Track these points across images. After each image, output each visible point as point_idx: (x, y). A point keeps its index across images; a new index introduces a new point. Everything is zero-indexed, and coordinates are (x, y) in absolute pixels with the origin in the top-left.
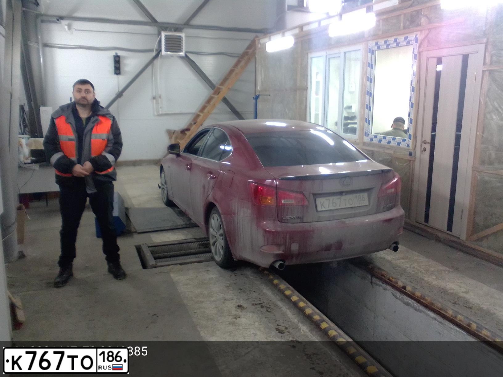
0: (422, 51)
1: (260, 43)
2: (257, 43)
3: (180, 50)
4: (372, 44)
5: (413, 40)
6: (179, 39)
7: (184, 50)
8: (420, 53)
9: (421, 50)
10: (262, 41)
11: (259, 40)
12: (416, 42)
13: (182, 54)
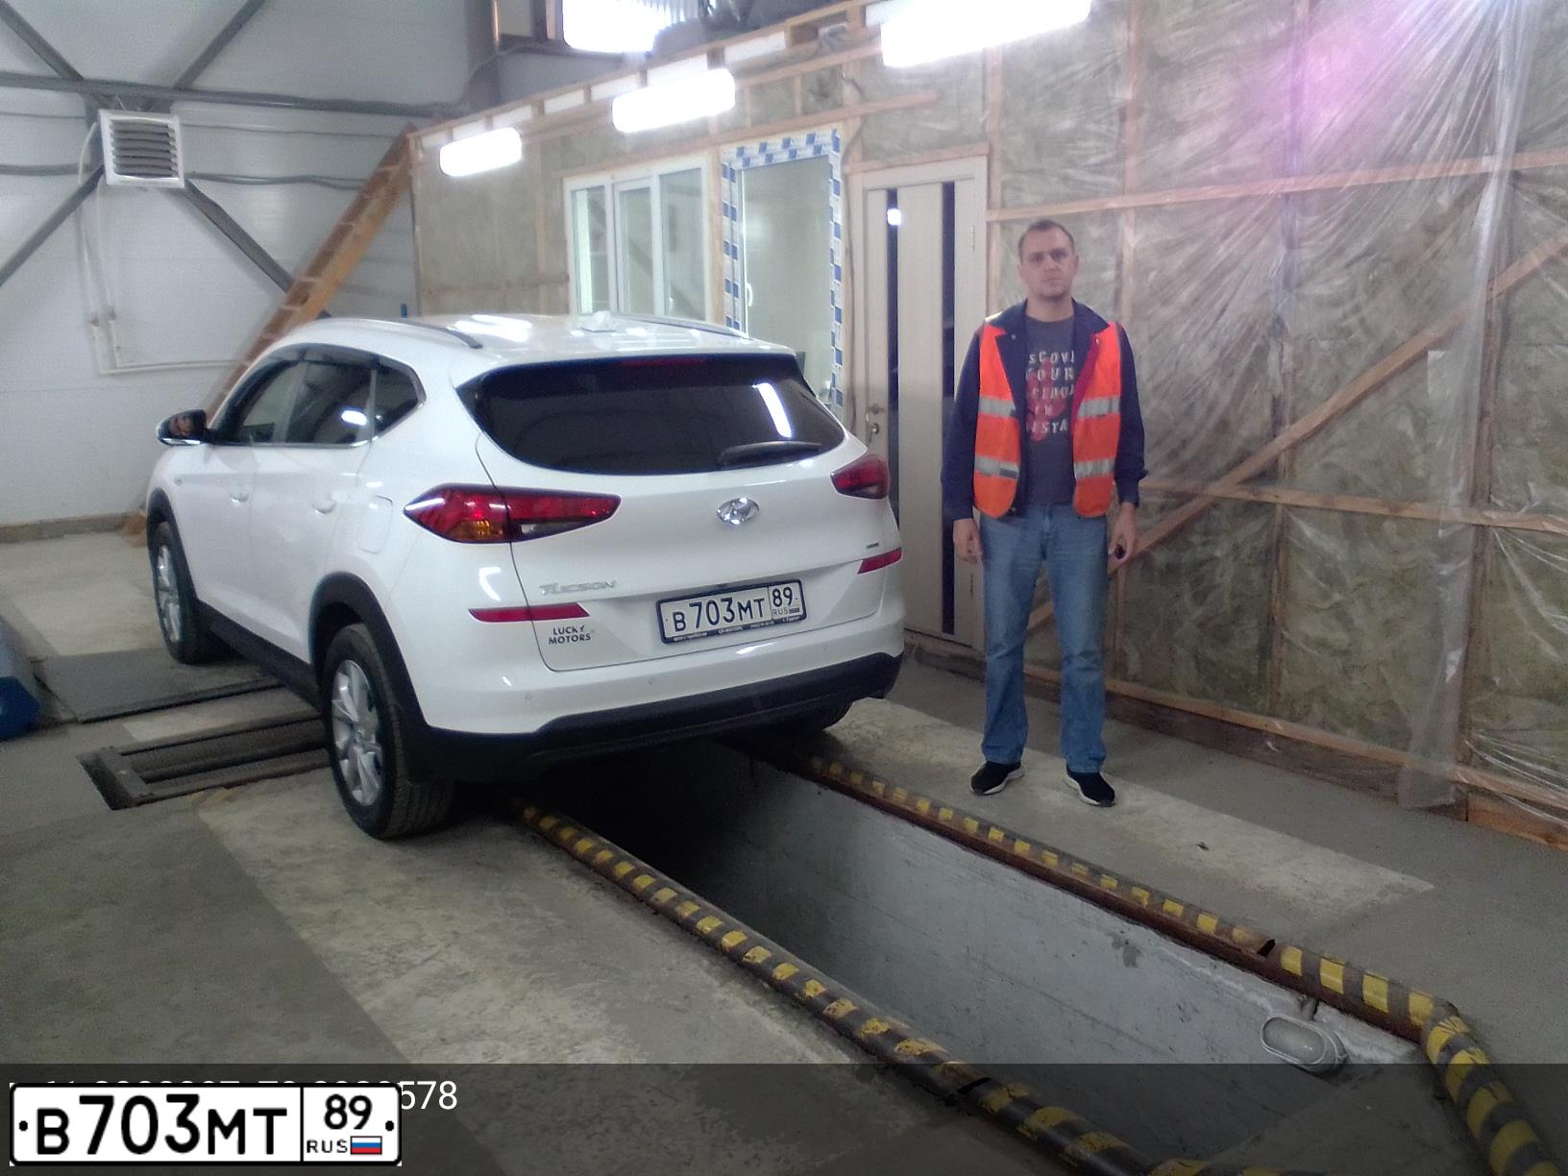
0: (852, 174)
1: (423, 148)
2: (412, 147)
3: (169, 171)
4: (729, 152)
5: (829, 144)
6: (164, 135)
7: (181, 168)
8: (846, 177)
9: (847, 169)
10: (429, 141)
11: (419, 138)
12: (836, 148)
13: (177, 181)
